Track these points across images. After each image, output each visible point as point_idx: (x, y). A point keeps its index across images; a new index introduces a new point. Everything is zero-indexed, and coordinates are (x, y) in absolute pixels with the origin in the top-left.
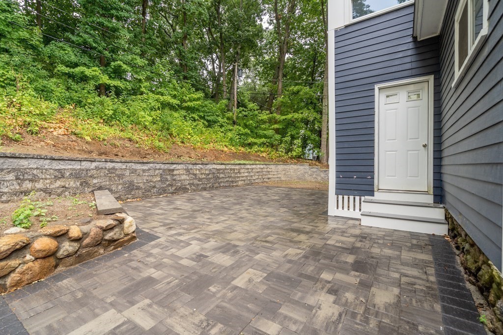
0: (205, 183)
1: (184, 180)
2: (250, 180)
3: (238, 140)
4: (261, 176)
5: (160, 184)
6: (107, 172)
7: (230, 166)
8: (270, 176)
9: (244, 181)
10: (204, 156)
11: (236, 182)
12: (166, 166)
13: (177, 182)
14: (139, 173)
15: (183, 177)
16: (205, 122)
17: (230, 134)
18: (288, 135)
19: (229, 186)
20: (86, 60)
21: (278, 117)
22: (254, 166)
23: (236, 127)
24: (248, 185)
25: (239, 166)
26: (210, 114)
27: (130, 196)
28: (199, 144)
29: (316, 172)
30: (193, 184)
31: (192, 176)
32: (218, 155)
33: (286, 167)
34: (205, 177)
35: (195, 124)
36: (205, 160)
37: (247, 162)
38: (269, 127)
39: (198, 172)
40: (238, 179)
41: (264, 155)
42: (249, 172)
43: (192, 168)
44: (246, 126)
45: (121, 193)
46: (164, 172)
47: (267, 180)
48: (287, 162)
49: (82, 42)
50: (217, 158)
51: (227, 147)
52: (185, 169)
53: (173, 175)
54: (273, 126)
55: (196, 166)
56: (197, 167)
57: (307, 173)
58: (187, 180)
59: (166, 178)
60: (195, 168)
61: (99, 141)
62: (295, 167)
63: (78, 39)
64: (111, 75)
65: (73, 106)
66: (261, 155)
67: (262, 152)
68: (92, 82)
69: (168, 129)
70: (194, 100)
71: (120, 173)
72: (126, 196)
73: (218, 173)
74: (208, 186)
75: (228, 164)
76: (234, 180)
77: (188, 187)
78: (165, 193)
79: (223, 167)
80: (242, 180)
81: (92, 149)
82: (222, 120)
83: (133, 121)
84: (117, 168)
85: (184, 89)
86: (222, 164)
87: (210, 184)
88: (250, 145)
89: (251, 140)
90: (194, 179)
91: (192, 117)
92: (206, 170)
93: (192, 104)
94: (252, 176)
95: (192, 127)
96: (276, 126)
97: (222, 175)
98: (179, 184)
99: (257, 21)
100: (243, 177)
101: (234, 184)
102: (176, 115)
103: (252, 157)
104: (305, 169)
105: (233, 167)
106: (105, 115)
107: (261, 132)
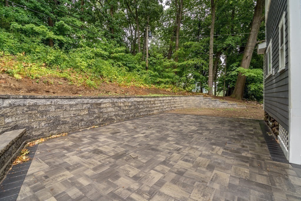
0: (128, 114)
1: (111, 112)
2: (162, 109)
3: (150, 80)
4: (170, 105)
5: (88, 117)
6: (26, 109)
7: (147, 98)
8: (176, 105)
9: (158, 110)
10: (127, 91)
11: (152, 111)
12: (94, 101)
13: (104, 114)
14: (66, 108)
15: (110, 109)
16: (127, 68)
17: (145, 76)
18: (184, 76)
19: (147, 115)
20: (36, 20)
21: (177, 64)
22: (164, 98)
23: (149, 71)
24: (161, 113)
25: (154, 98)
26: (130, 62)
27: (55, 132)
28: (123, 82)
29: (208, 101)
30: (118, 115)
31: (117, 108)
32: (137, 90)
33: (187, 98)
34: (128, 108)
35: (119, 69)
36: (128, 94)
37: (159, 95)
38: (171, 70)
39: (122, 105)
40: (154, 109)
41: (169, 90)
42: (162, 103)
43: (117, 101)
44: (155, 70)
45: (44, 130)
46: (91, 106)
47: (174, 108)
48: (185, 94)
49: (33, 6)
50: (136, 93)
51: (143, 85)
52: (111, 103)
53: (100, 108)
54: (173, 70)
55: (120, 100)
56: (122, 101)
57: (202, 102)
58: (113, 111)
59: (94, 111)
60: (119, 101)
61: (32, 79)
62: (193, 98)
63: (30, 4)
64: (57, 32)
65: (24, 53)
66: (167, 90)
67: (168, 88)
68: (41, 37)
69: (100, 72)
70: (119, 52)
71: (43, 109)
72: (50, 133)
73: (138, 105)
74: (131, 116)
75: (146, 97)
76: (151, 109)
77: (114, 117)
78: (93, 125)
79: (142, 99)
80: (156, 110)
81: (21, 86)
82: (139, 67)
83: (71, 66)
84: (40, 104)
85: (112, 44)
86: (141, 97)
87: (132, 114)
88: (159, 83)
89: (159, 80)
90: (119, 111)
91: (118, 64)
92: (129, 102)
93: (118, 55)
94: (163, 106)
95: (118, 71)
96: (176, 70)
97: (141, 106)
98: (106, 116)
99: (159, 3)
100: (157, 107)
101: (151, 113)
102: (106, 62)
103: (161, 92)
104: (200, 99)
105: (150, 99)
106: (48, 60)
107: (166, 74)
